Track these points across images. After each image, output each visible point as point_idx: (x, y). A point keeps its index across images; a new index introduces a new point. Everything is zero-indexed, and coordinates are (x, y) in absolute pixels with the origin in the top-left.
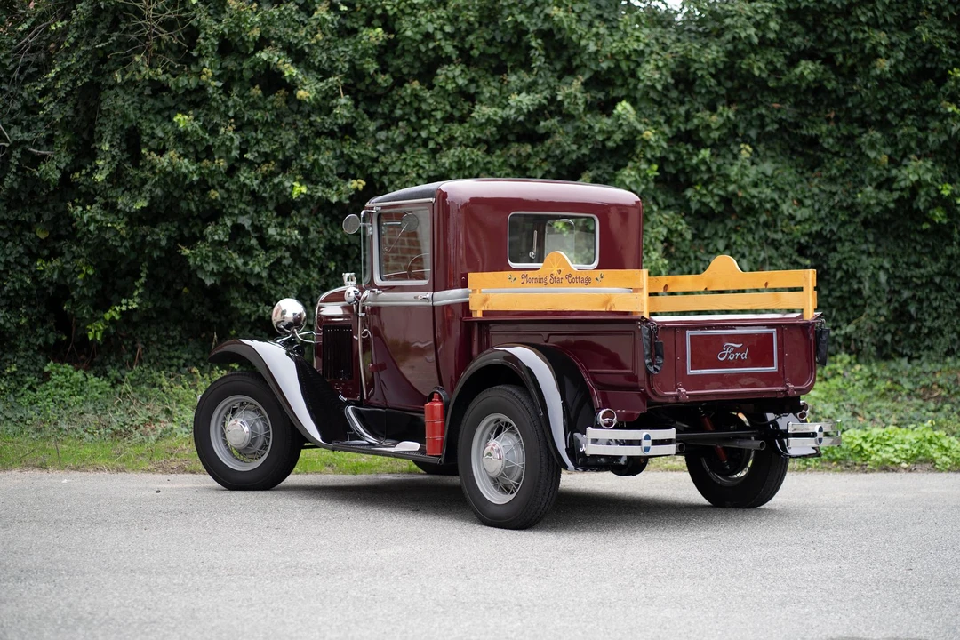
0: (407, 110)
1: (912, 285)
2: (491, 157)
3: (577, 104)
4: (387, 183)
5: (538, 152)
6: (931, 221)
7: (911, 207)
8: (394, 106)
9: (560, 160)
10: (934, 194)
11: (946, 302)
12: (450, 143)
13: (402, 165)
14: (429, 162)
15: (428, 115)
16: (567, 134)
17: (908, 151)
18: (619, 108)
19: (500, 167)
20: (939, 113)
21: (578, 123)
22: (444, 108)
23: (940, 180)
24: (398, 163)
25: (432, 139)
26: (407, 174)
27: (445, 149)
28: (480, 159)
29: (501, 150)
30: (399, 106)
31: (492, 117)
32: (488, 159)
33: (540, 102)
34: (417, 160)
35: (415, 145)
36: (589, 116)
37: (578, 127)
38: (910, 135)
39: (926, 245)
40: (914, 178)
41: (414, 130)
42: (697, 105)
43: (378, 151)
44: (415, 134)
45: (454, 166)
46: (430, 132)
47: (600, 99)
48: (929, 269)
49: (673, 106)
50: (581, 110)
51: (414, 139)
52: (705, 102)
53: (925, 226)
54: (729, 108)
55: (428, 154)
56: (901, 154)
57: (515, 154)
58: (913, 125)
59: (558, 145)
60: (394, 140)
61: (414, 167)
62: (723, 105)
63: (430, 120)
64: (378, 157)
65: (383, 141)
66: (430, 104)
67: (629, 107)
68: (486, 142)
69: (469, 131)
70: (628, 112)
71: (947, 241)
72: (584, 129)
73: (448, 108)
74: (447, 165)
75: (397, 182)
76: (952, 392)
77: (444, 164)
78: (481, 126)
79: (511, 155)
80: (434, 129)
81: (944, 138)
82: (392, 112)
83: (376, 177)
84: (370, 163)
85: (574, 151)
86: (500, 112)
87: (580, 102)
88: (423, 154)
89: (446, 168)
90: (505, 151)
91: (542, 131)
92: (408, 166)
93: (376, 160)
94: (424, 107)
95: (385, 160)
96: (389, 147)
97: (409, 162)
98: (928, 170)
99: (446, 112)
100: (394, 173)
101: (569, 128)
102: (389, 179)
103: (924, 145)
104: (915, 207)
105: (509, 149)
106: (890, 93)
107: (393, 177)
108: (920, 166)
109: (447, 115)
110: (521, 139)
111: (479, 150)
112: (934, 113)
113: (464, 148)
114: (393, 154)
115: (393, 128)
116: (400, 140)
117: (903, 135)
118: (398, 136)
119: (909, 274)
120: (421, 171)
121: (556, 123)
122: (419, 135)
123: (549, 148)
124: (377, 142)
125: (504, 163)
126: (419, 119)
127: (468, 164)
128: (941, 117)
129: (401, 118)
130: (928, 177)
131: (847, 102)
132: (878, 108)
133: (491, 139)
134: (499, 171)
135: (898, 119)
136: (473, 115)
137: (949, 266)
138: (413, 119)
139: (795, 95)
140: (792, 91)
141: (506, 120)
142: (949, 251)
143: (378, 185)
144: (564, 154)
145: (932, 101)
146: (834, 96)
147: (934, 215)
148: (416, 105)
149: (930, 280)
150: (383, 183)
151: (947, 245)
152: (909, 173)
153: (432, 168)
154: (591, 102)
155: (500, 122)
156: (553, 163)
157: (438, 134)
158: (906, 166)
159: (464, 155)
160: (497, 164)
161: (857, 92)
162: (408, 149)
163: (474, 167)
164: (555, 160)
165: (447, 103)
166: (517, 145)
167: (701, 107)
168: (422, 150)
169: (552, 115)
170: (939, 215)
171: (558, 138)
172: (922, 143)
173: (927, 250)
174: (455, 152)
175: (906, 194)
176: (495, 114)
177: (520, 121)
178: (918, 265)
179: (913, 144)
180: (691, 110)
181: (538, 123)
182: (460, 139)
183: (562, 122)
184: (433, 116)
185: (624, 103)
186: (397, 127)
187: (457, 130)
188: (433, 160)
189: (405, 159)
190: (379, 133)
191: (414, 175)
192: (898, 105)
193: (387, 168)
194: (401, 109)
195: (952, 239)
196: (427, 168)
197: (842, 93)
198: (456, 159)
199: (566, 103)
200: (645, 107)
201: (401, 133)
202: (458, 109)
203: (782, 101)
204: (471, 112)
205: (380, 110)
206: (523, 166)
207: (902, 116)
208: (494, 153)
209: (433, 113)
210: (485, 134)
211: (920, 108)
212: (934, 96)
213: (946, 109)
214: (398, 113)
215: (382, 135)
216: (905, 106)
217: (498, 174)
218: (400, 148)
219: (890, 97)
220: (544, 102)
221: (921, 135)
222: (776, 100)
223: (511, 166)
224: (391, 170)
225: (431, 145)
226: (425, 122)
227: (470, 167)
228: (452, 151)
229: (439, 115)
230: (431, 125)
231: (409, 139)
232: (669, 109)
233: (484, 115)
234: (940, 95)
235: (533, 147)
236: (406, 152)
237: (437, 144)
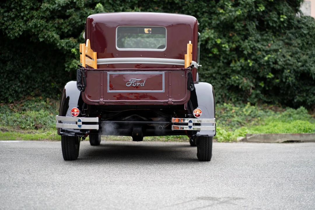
0: (16, 5)
1: (205, 77)
2: (48, 23)
3: (81, 3)
4: (7, 33)
5: (66, 22)
6: (212, 53)
7: (205, 48)
8: (11, 4)
9: (74, 25)
10: (214, 43)
11: (217, 84)
12: (32, 17)
13: (14, 26)
14: (24, 25)
15: (24, 7)
16: (77, 15)
17: (204, 27)
18: (98, 6)
19: (51, 27)
20: (217, 13)
21: (81, 11)
22: (30, 4)
23: (216, 38)
24: (12, 25)
25: (25, 16)
26: (15, 29)
27: (30, 20)
28: (43, 24)
29: (52, 21)
30: (13, 3)
31: (48, 7)
32: (47, 24)
33: (67, 3)
34: (19, 24)
35: (19, 19)
36: (86, 9)
37: (81, 13)
38: (206, 21)
39: (210, 62)
40: (207, 36)
41: (18, 13)
42: (126, 7)
43: (5, 20)
44: (19, 14)
45: (33, 27)
46: (24, 13)
47: (90, 3)
48: (211, 71)
49: (117, 6)
50: (83, 6)
51: (18, 16)
52: (130, 5)
53: (210, 55)
54: (139, 8)
55: (23, 22)
56: (202, 28)
57: (57, 23)
58: (207, 17)
59: (74, 19)
60: (10, 16)
61: (18, 26)
62: (137, 7)
63: (24, 9)
64: (4, 23)
65: (6, 17)
66: (25, 3)
67: (101, 5)
68: (46, 18)
69: (39, 13)
70: (101, 7)
71: (218, 61)
72: (84, 13)
73: (32, 4)
74: (31, 26)
75: (11, 32)
76: (220, 116)
77: (30, 25)
78: (44, 12)
79: (56, 23)
80: (26, 12)
81: (218, 22)
82: (10, 6)
83: (3, 30)
84: (1, 25)
85: (80, 22)
86: (52, 6)
87: (83, 3)
88: (21, 22)
89: (30, 27)
90: (53, 21)
91: (68, 14)
92: (16, 26)
93: (3, 24)
94: (22, 4)
95: (7, 24)
96: (9, 19)
97: (16, 25)
98: (212, 33)
99: (31, 6)
100: (10, 29)
101: (78, 13)
102: (8, 31)
103: (210, 25)
104: (207, 47)
105: (55, 21)
106: (199, 5)
107: (10, 30)
108: (209, 32)
109: (31, 7)
110: (60, 17)
111: (43, 20)
112: (215, 13)
113: (37, 19)
114: (10, 21)
115: (10, 12)
116: (13, 16)
117: (203, 21)
118: (12, 15)
119: (204, 73)
120: (20, 28)
121: (73, 11)
122: (20, 15)
123: (70, 21)
124: (4, 17)
125: (53, 26)
126: (20, 9)
127: (39, 25)
128: (217, 14)
129: (14, 8)
130: (212, 36)
131: (182, 8)
132: (194, 10)
133: (48, 17)
134: (50, 29)
135: (201, 15)
136: (41, 7)
137: (218, 70)
138: (18, 8)
139: (163, 5)
140: (162, 3)
141: (54, 9)
142: (219, 64)
143: (4, 34)
144: (76, 23)
145: (214, 9)
146: (177, 6)
147: (214, 51)
148: (19, 3)
149: (211, 75)
150: (6, 33)
151: (218, 62)
152: (205, 35)
153: (25, 27)
154: (87, 4)
155: (52, 10)
156: (72, 27)
157: (28, 14)
158: (204, 32)
159: (37, 22)
160: (50, 26)
161: (187, 4)
162: (16, 20)
163: (41, 27)
164: (72, 25)
165: (31, 3)
166: (58, 19)
167: (128, 7)
168: (21, 20)
169: (72, 8)
170: (215, 51)
171: (74, 16)
172: (210, 24)
173: (210, 64)
174: (34, 21)
175: (204, 43)
176: (50, 7)
177: (59, 10)
178: (207, 70)
179: (207, 24)
180: (125, 8)
181: (66, 11)
182: (36, 16)
183: (75, 11)
184: (26, 7)
185: (99, 4)
186: (12, 11)
187: (35, 13)
188: (25, 25)
189: (15, 24)
190: (5, 13)
191: (18, 30)
192: (202, 9)
193: (8, 27)
194: (13, 4)
195: (220, 60)
196: (23, 27)
197: (180, 5)
198: (34, 24)
199: (77, 3)
200: (107, 6)
201: (13, 14)
202: (36, 5)
203: (158, 7)
204: (40, 5)
205: (6, 5)
206: (60, 27)
207: (203, 14)
208: (49, 22)
209: (26, 6)
210: (46, 15)
211: (209, 11)
212: (215, 6)
213: (219, 11)
214: (12, 6)
215: (6, 14)
216: (204, 10)
217: (50, 30)
218: (13, 20)
219: (198, 6)
220: (69, 3)
221: (210, 21)
222: (156, 6)
223: (55, 27)
224: (9, 27)
225: (25, 18)
226: (23, 10)
227: (40, 27)
228: (33, 21)
229: (28, 7)
230: (25, 11)
231: (17, 16)
232: (116, 8)
233: (45, 7)
234: (217, 6)
235: (64, 21)
236: (15, 21)
237: (27, 18)
